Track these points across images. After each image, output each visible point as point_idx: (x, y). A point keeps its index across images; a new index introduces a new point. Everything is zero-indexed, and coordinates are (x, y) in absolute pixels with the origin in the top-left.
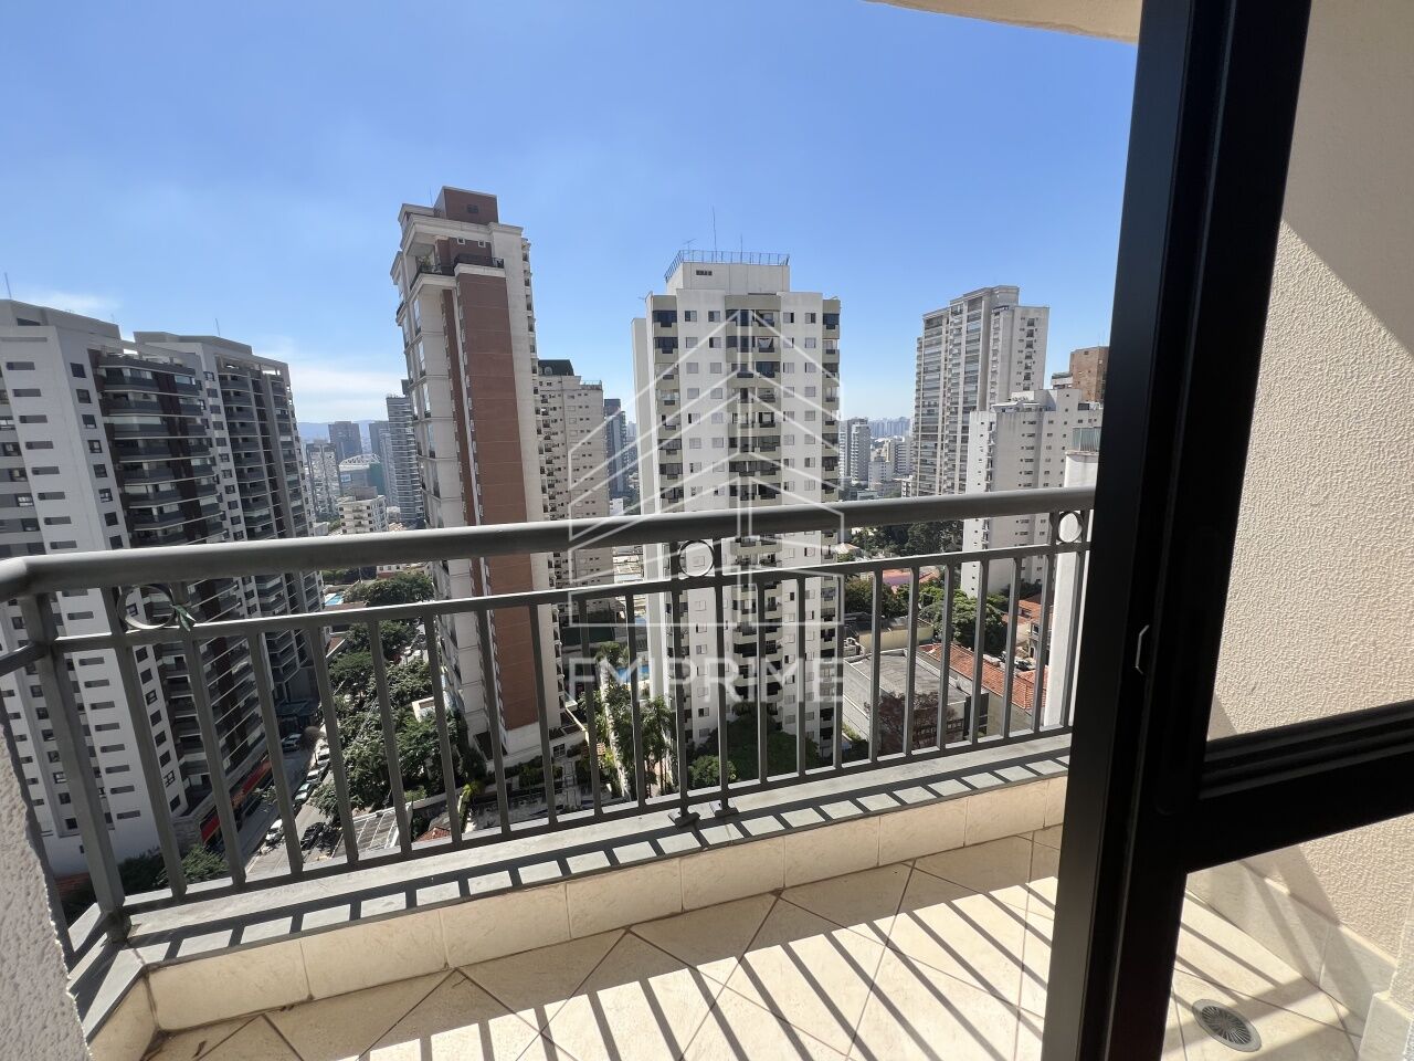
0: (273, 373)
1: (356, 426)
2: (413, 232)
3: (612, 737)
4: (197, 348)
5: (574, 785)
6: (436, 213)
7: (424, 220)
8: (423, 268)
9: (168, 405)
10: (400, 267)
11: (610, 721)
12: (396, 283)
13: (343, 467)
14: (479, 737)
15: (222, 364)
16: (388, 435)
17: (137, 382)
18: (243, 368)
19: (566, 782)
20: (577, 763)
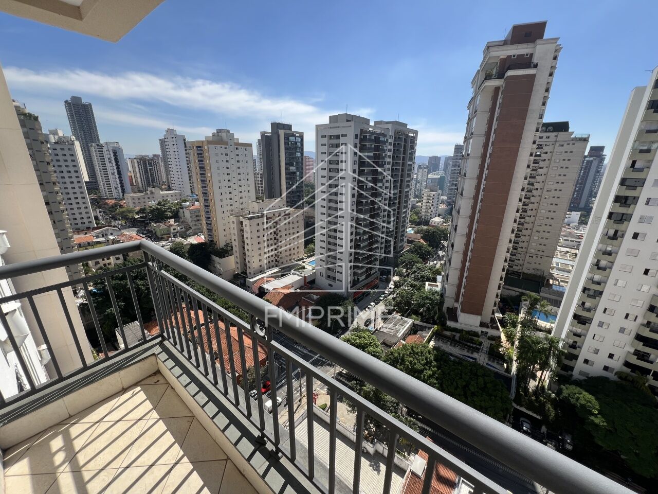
0: (412, 135)
1: (440, 158)
2: (488, 57)
3: (517, 343)
4: (389, 126)
5: (486, 354)
6: (505, 43)
7: (496, 48)
8: (488, 77)
9: (377, 149)
10: (476, 79)
11: (518, 335)
12: (472, 87)
13: (430, 176)
14: (448, 309)
15: (396, 132)
16: (451, 163)
17: (370, 140)
18: (403, 133)
19: (482, 349)
20: (491, 344)
